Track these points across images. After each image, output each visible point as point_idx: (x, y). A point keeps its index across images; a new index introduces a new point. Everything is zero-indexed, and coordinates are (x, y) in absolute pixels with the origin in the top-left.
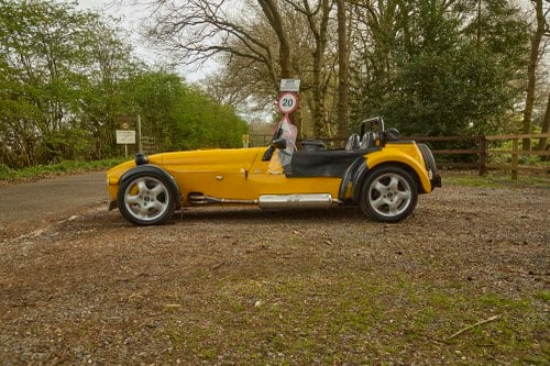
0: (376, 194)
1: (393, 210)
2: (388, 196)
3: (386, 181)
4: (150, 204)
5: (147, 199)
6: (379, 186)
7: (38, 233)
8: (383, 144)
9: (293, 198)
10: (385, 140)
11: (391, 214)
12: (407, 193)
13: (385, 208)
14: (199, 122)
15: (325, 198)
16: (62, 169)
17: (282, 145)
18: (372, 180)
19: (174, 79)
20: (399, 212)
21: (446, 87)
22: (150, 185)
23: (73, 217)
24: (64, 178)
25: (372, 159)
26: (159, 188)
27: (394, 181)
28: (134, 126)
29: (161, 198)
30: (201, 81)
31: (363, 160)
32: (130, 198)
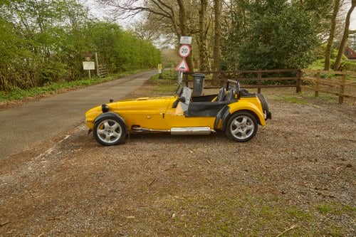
0: (234, 127)
1: (244, 136)
2: (242, 128)
3: (240, 120)
4: (111, 134)
5: (109, 131)
6: (236, 123)
7: (50, 151)
8: (239, 98)
9: (189, 130)
10: (241, 95)
11: (242, 138)
12: (252, 126)
13: (239, 134)
14: (131, 53)
15: (207, 129)
16: (53, 90)
17: (183, 100)
18: (233, 119)
19: (116, 27)
20: (247, 137)
21: (279, 35)
22: (111, 124)
23: (67, 137)
24: (55, 97)
25: (233, 107)
26: (116, 125)
27: (245, 120)
28: (93, 58)
29: (117, 130)
30: (132, 24)
31: (228, 108)
32: (100, 131)
